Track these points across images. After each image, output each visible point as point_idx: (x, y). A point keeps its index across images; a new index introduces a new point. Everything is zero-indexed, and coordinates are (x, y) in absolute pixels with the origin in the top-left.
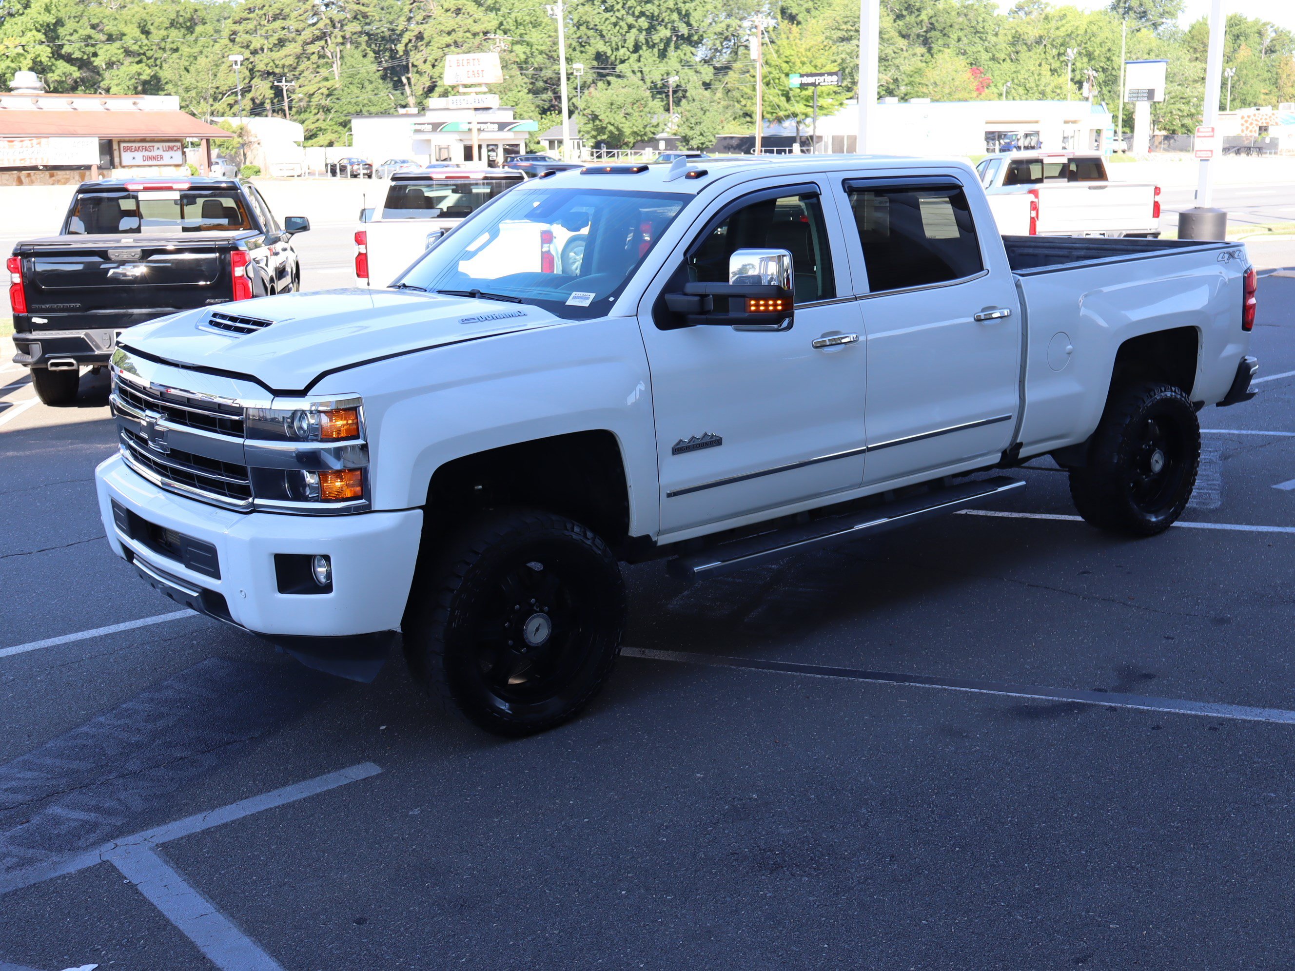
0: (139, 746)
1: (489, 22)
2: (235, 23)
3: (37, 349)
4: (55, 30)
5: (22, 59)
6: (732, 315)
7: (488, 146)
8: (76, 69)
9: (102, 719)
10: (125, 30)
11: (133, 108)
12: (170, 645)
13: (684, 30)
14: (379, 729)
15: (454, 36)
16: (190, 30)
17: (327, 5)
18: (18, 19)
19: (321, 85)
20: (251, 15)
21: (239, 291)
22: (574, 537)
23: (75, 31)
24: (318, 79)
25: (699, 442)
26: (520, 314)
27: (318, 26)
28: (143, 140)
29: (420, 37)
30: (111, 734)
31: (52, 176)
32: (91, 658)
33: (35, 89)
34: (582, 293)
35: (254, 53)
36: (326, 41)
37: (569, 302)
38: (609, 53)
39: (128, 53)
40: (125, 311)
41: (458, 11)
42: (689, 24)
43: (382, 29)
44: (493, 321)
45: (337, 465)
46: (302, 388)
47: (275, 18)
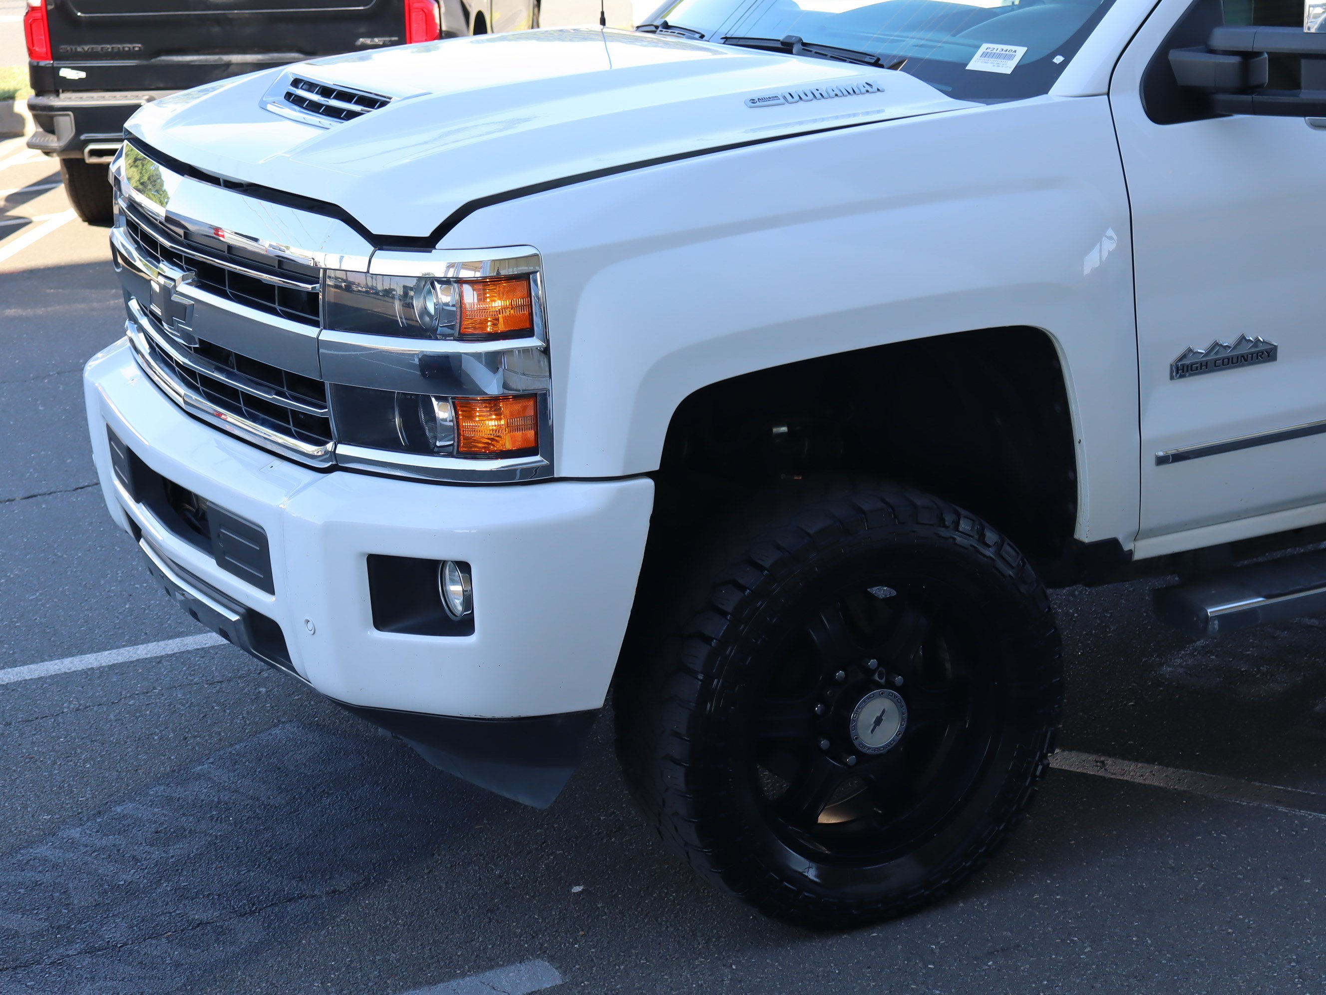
0: (131, 892)
3: (66, 125)
6: (1306, 95)
9: (75, 833)
12: (218, 692)
14: (569, 891)
21: (416, 24)
22: (959, 540)
25: (1228, 353)
26: (869, 88)
30: (86, 863)
32: (78, 710)
34: (1000, 47)
37: (976, 64)
40: (216, 57)
44: (815, 101)
45: (492, 386)
46: (427, 234)
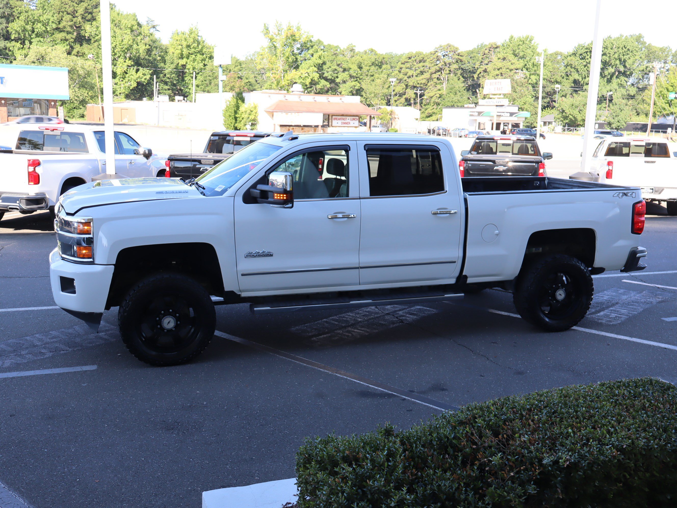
1: (519, 64)
2: (402, 64)
4: (322, 67)
5: (307, 78)
7: (504, 123)
8: (328, 83)
10: (351, 66)
11: (340, 101)
13: (622, 69)
14: (117, 355)
15: (501, 71)
16: (380, 67)
17: (444, 56)
18: (307, 61)
19: (436, 93)
20: (410, 60)
23: (330, 67)
24: (435, 90)
25: (260, 254)
27: (438, 65)
28: (343, 115)
29: (485, 71)
31: (302, 129)
33: (300, 92)
35: (409, 77)
36: (442, 73)
37: (216, 189)
38: (580, 80)
39: (351, 77)
41: (504, 59)
42: (625, 66)
43: (470, 67)
45: (84, 244)
46: (74, 213)
47: (420, 62)
